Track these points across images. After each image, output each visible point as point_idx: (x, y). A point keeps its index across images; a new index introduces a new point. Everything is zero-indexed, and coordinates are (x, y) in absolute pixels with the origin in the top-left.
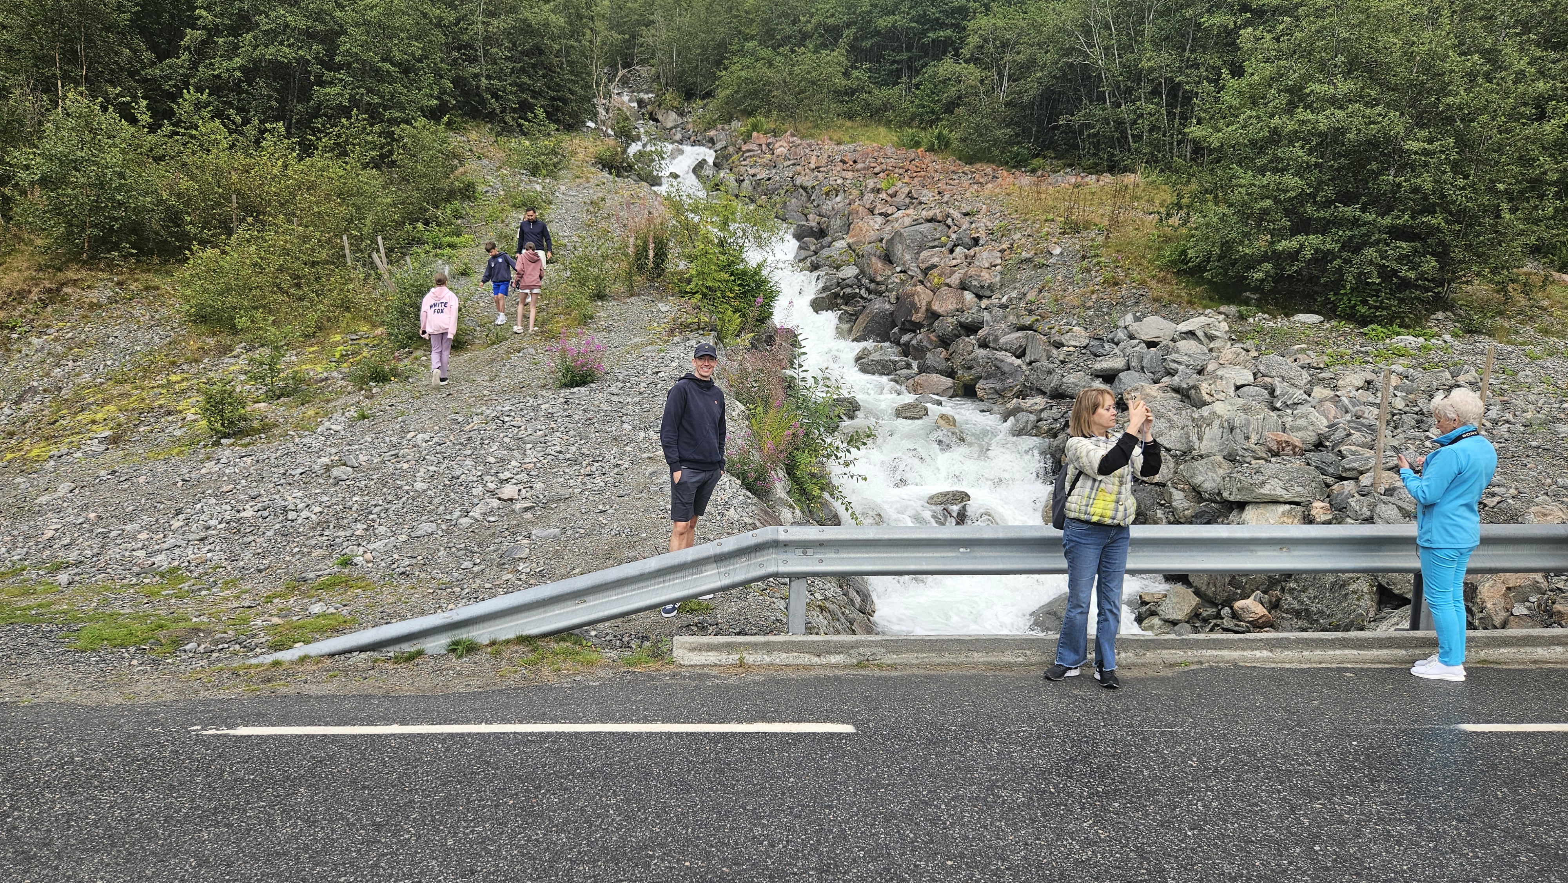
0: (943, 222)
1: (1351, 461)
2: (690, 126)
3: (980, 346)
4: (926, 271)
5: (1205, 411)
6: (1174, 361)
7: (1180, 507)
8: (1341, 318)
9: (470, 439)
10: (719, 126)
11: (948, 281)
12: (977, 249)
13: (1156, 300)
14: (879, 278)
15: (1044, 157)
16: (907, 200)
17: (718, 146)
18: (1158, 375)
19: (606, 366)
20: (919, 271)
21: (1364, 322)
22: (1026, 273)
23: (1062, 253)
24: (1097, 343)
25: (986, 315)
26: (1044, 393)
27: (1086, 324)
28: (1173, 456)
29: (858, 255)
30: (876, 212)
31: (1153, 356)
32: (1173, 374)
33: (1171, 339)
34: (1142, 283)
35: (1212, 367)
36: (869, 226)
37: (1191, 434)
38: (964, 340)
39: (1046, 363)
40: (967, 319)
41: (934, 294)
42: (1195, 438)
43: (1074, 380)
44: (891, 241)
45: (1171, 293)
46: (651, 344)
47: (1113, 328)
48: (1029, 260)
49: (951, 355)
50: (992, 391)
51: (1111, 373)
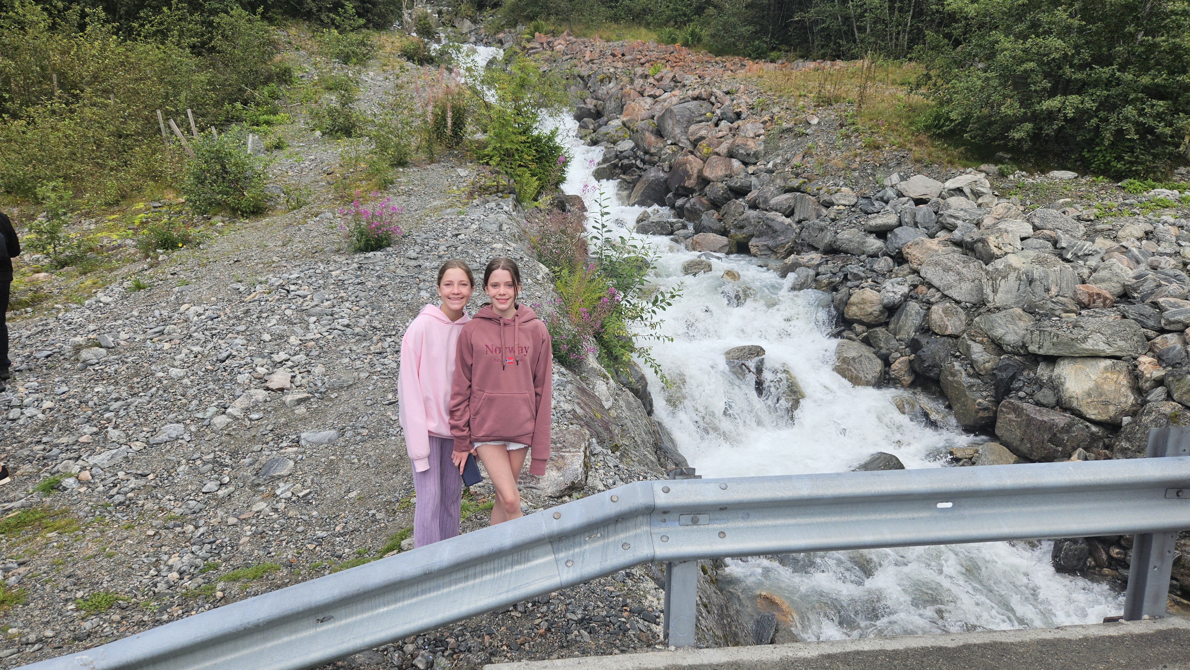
0: (707, 100)
1: (1175, 314)
2: (482, 31)
3: (750, 208)
4: (695, 143)
5: (999, 264)
6: (951, 216)
7: (981, 360)
8: (1096, 174)
9: (247, 312)
10: (506, 30)
11: (717, 150)
12: (740, 122)
13: (918, 161)
14: (653, 150)
15: (780, 50)
16: (672, 84)
17: (506, 46)
18: (933, 230)
19: (404, 229)
20: (688, 143)
21: (1118, 177)
22: (786, 143)
23: (819, 123)
24: (865, 201)
25: (754, 180)
26: (816, 249)
27: (853, 185)
28: (965, 308)
29: (633, 131)
30: (646, 94)
31: (925, 213)
32: (950, 229)
33: (940, 196)
34: (902, 146)
35: (988, 221)
36: (640, 106)
37: (985, 287)
38: (735, 202)
39: (817, 221)
40: (736, 183)
41: (705, 162)
42: (988, 290)
43: (848, 236)
44: (662, 117)
45: (930, 155)
46: (450, 206)
47: (879, 187)
48: (789, 130)
49: (723, 216)
50: (765, 248)
51: (884, 229)
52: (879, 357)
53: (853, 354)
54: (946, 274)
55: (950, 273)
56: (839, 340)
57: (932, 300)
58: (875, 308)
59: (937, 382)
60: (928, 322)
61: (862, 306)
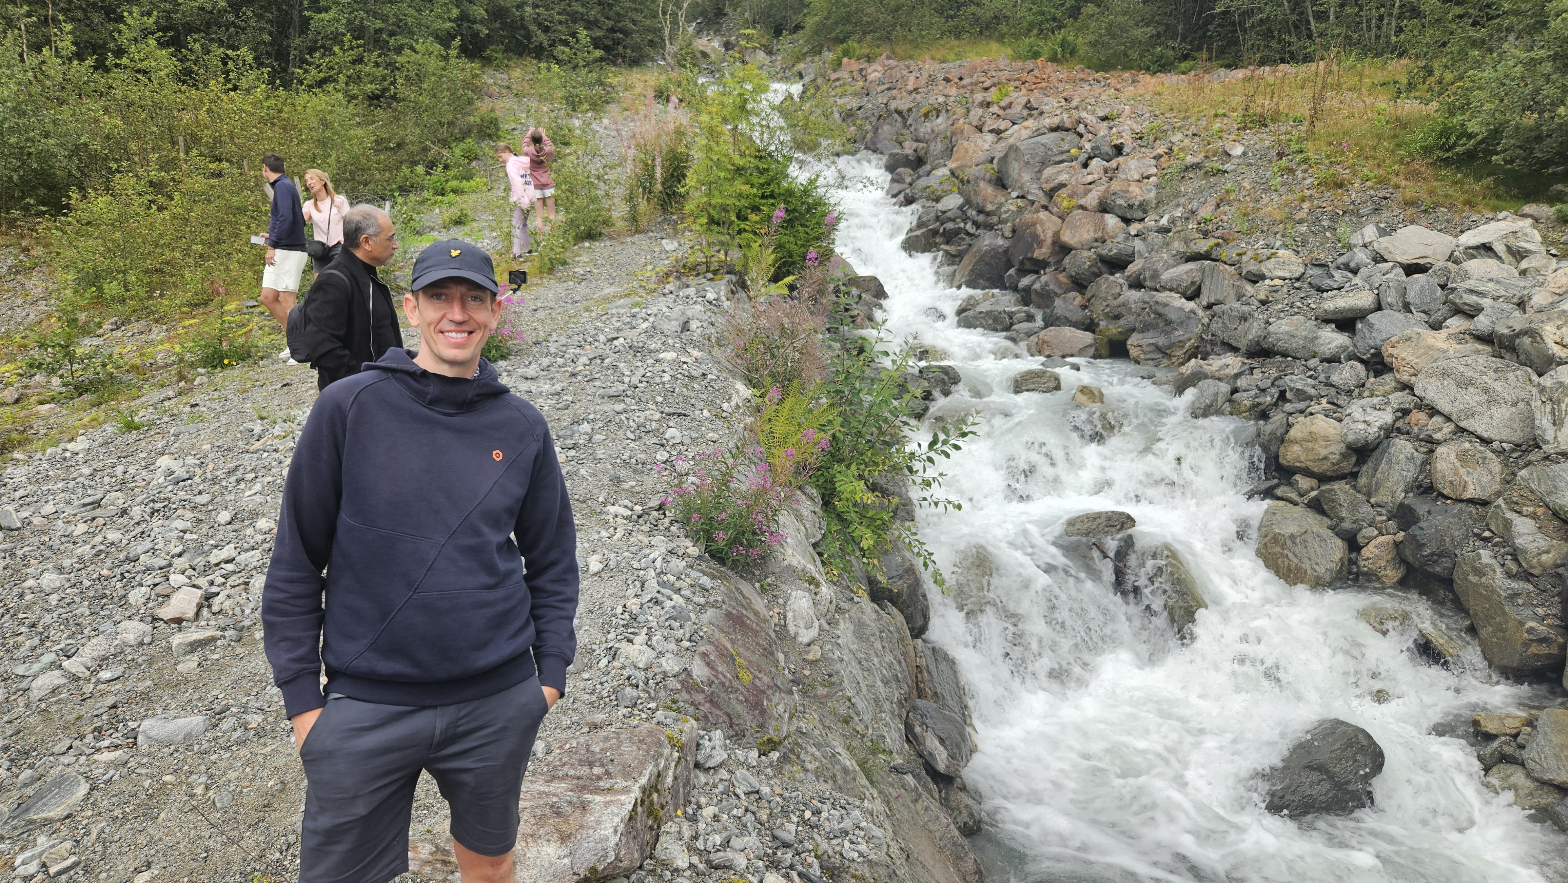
0: (1073, 130)
2: (778, 63)
3: (1131, 287)
4: (1051, 194)
10: (809, 59)
11: (1082, 202)
12: (1121, 159)
13: (1410, 203)
14: (989, 208)
15: (1194, 58)
16: (1025, 112)
17: (806, 79)
18: (1438, 316)
19: (542, 331)
20: (1041, 194)
22: (1190, 186)
23: (1244, 154)
24: (1318, 271)
25: (1138, 244)
26: (1235, 350)
27: (1298, 245)
29: (962, 181)
30: (986, 128)
31: (1422, 287)
32: (1471, 312)
33: (1451, 258)
34: (1382, 181)
35: (1540, 298)
36: (977, 146)
37: (1538, 415)
38: (1107, 279)
39: (1237, 305)
40: (1110, 250)
41: (1063, 220)
42: (1545, 421)
43: (1287, 328)
44: (1004, 159)
45: (1431, 193)
46: (627, 296)
47: (1343, 247)
48: (1196, 166)
49: (1089, 300)
50: (1152, 348)
51: (1350, 315)
52: (1337, 534)
53: (1291, 529)
54: (1463, 392)
55: (1471, 389)
56: (1267, 503)
57: (1438, 436)
58: (1333, 449)
59: (1448, 582)
60: (1429, 474)
61: (1310, 445)
